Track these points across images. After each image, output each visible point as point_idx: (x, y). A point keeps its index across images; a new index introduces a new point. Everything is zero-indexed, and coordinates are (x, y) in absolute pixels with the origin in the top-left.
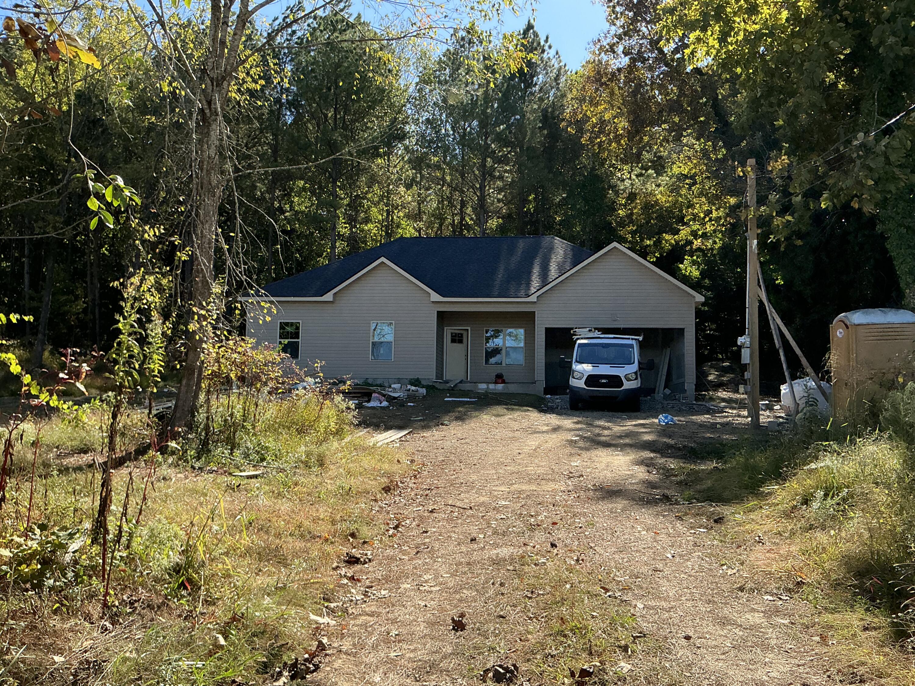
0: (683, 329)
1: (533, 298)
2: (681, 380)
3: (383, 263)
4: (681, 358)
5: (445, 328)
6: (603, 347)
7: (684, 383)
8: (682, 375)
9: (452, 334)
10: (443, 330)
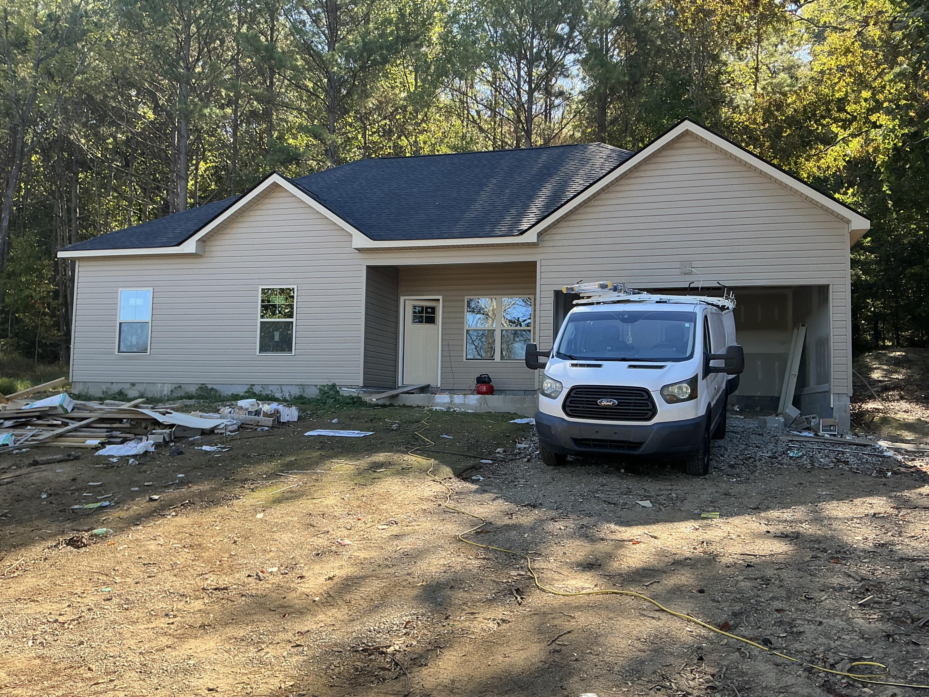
0: (827, 286)
1: (531, 237)
2: (823, 388)
3: (275, 185)
4: (823, 343)
5: (402, 299)
6: (624, 320)
7: (828, 392)
8: (824, 378)
9: (415, 307)
10: (398, 301)
